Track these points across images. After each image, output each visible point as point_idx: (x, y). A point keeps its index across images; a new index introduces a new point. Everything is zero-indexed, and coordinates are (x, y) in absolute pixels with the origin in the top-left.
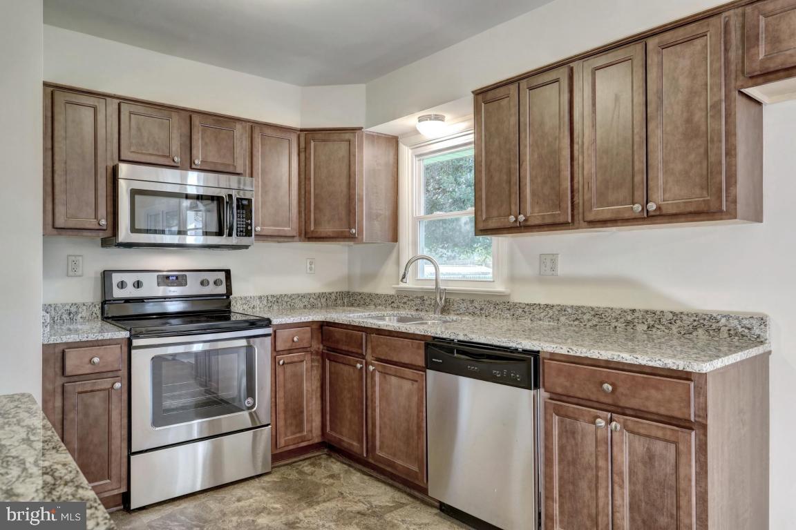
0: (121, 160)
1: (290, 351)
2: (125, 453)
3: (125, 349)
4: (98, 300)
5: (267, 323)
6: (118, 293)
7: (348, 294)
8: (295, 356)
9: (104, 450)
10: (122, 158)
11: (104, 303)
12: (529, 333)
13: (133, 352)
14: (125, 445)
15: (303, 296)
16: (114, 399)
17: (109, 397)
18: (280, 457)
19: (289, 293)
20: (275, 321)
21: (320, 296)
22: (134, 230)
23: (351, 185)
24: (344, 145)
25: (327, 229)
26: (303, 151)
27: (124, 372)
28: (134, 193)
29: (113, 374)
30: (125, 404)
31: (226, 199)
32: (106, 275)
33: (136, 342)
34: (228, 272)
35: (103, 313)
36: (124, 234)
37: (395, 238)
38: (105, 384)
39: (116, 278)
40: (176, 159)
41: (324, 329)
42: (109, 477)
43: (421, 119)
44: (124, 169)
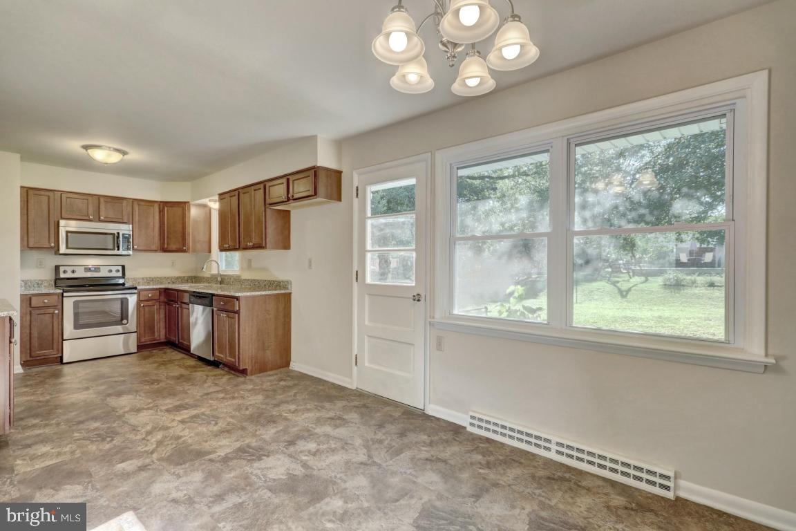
0: (62, 218)
1: (147, 301)
2: (60, 340)
3: (61, 297)
4: (54, 278)
5: (135, 288)
6: (62, 276)
7: (195, 277)
8: (150, 303)
9: (50, 338)
10: (63, 217)
11: (56, 279)
12: (211, 288)
13: (64, 299)
14: (60, 337)
15: (168, 278)
16: (55, 317)
17: (53, 316)
18: (140, 347)
19: (160, 276)
20: (138, 287)
21: (177, 278)
22: (67, 247)
23: (184, 228)
24: (181, 209)
25: (173, 247)
26: (161, 212)
27: (60, 307)
28: (67, 232)
29: (55, 307)
30: (60, 320)
31: (116, 235)
32: (57, 268)
33: (65, 294)
34: (123, 267)
35: (55, 284)
36: (63, 249)
37: (210, 252)
38: (51, 311)
39: (62, 269)
40: (91, 217)
41: (166, 291)
42: (53, 349)
43: (210, 201)
44: (62, 222)
